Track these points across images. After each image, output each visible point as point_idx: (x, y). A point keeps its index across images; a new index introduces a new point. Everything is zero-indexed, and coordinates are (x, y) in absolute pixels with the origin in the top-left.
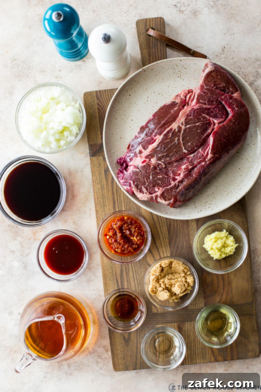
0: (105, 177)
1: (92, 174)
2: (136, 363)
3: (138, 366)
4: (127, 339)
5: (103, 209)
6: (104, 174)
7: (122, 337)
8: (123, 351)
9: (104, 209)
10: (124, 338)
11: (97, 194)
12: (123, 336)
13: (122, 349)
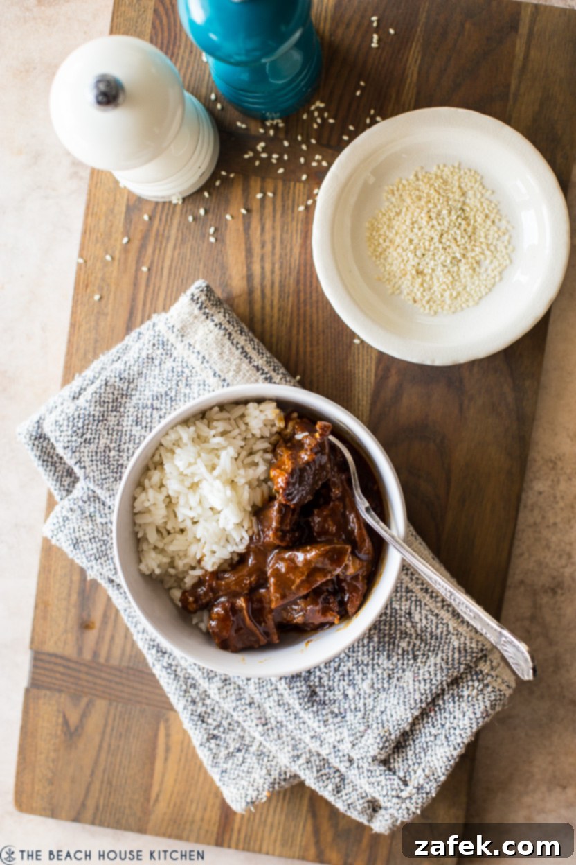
0: (125, 226)
1: (88, 207)
2: (83, 805)
3: (89, 813)
4: (72, 728)
5: (93, 323)
6: (123, 216)
7: (61, 720)
8: (53, 761)
9: (97, 324)
10: (66, 722)
11: (85, 272)
12: (64, 716)
13: (52, 755)
